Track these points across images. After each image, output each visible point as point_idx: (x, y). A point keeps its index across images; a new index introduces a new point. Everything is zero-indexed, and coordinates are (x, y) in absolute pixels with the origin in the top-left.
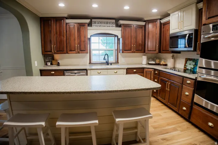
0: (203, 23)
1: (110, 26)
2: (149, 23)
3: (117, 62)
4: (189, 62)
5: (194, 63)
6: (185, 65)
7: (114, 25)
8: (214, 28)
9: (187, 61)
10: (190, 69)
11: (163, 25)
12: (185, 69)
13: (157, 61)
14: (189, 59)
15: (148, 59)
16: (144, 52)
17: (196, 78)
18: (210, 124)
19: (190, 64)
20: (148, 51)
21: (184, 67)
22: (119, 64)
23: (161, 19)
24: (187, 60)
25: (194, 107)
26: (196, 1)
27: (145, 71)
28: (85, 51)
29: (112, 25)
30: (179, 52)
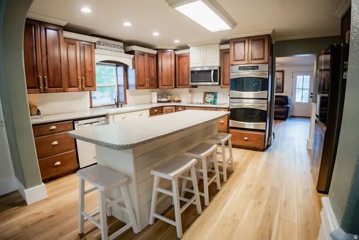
0: (231, 63)
1: (118, 52)
2: (162, 52)
3: (125, 103)
4: (208, 96)
5: (213, 96)
6: (204, 99)
7: (123, 51)
8: (240, 68)
10: (210, 101)
11: (179, 57)
13: (169, 98)
14: (208, 92)
15: (159, 96)
16: (158, 87)
19: (210, 97)
20: (163, 86)
21: (204, 101)
24: (206, 94)
25: (230, 131)
26: (219, 43)
27: (164, 110)
28: (92, 87)
29: (121, 50)
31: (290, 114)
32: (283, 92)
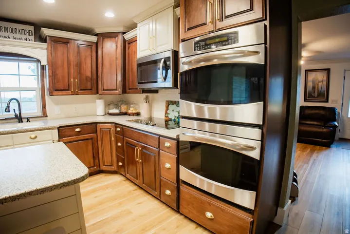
0: (181, 37)
2: (103, 39)
3: (45, 115)
4: (171, 107)
6: (166, 113)
7: (32, 38)
8: (196, 45)
9: (169, 104)
10: (173, 118)
11: (128, 44)
12: (167, 119)
13: (124, 108)
14: (171, 101)
15: (108, 105)
16: (97, 93)
17: (178, 136)
18: (209, 215)
19: (173, 111)
20: (104, 90)
21: (165, 116)
22: (48, 118)
23: (124, 33)
25: (181, 188)
26: (173, 4)
27: (98, 129)
29: (27, 36)
30: (156, 91)
31: (338, 135)
32: (327, 101)
